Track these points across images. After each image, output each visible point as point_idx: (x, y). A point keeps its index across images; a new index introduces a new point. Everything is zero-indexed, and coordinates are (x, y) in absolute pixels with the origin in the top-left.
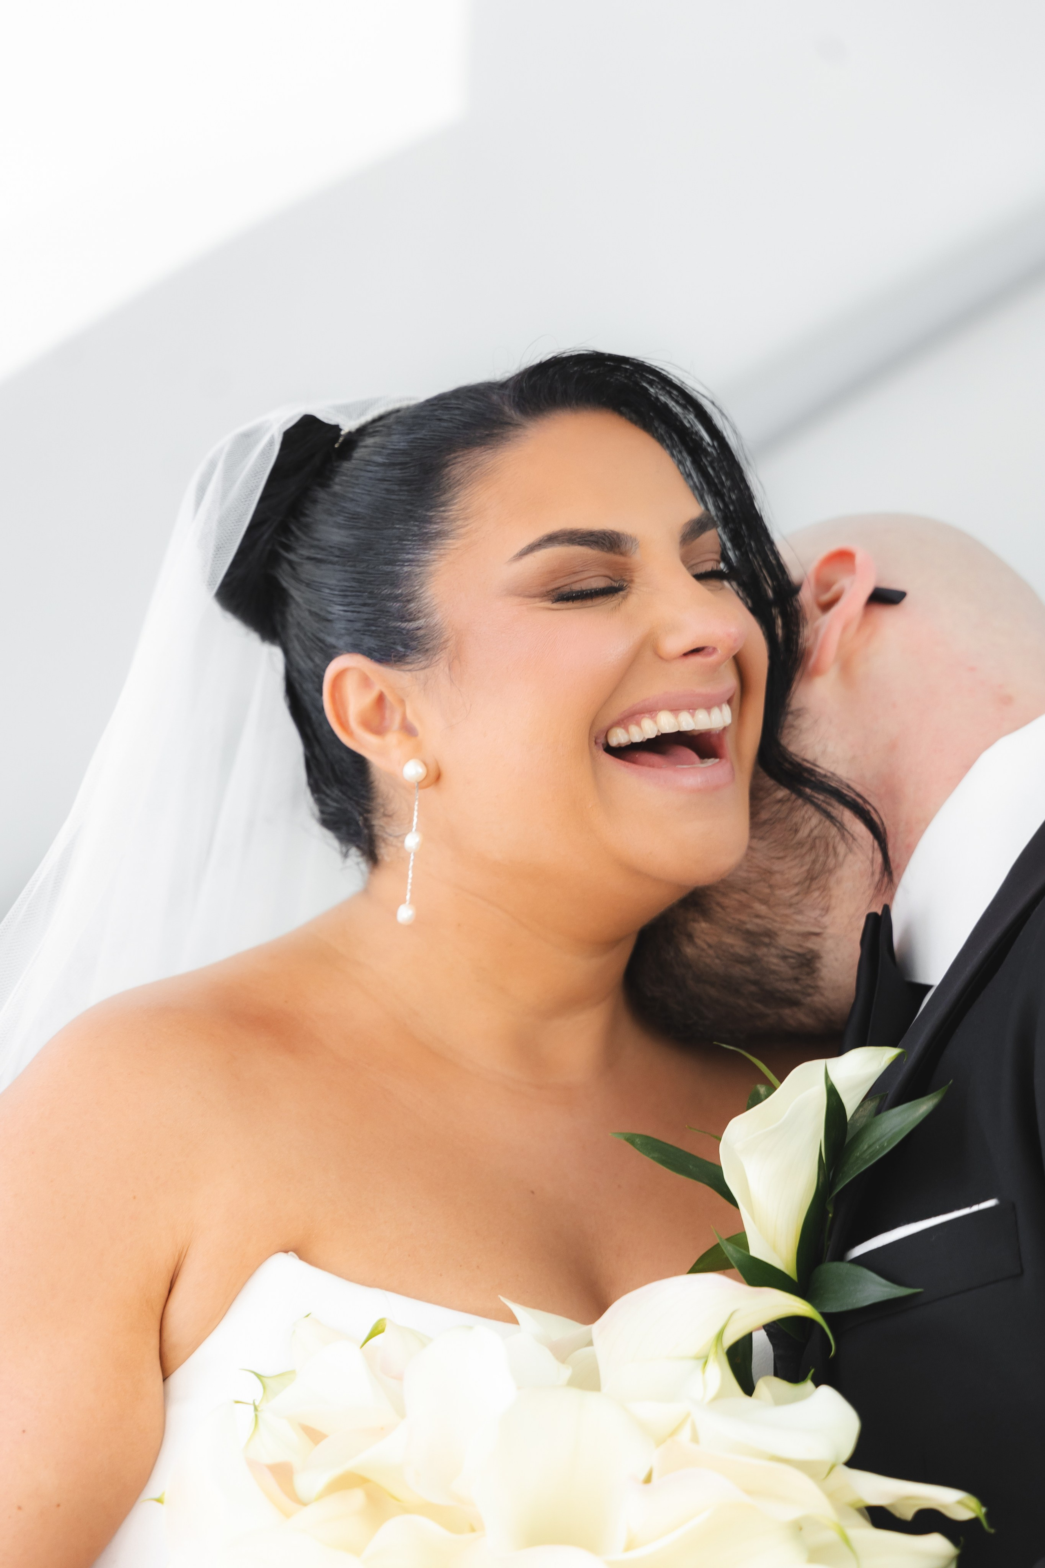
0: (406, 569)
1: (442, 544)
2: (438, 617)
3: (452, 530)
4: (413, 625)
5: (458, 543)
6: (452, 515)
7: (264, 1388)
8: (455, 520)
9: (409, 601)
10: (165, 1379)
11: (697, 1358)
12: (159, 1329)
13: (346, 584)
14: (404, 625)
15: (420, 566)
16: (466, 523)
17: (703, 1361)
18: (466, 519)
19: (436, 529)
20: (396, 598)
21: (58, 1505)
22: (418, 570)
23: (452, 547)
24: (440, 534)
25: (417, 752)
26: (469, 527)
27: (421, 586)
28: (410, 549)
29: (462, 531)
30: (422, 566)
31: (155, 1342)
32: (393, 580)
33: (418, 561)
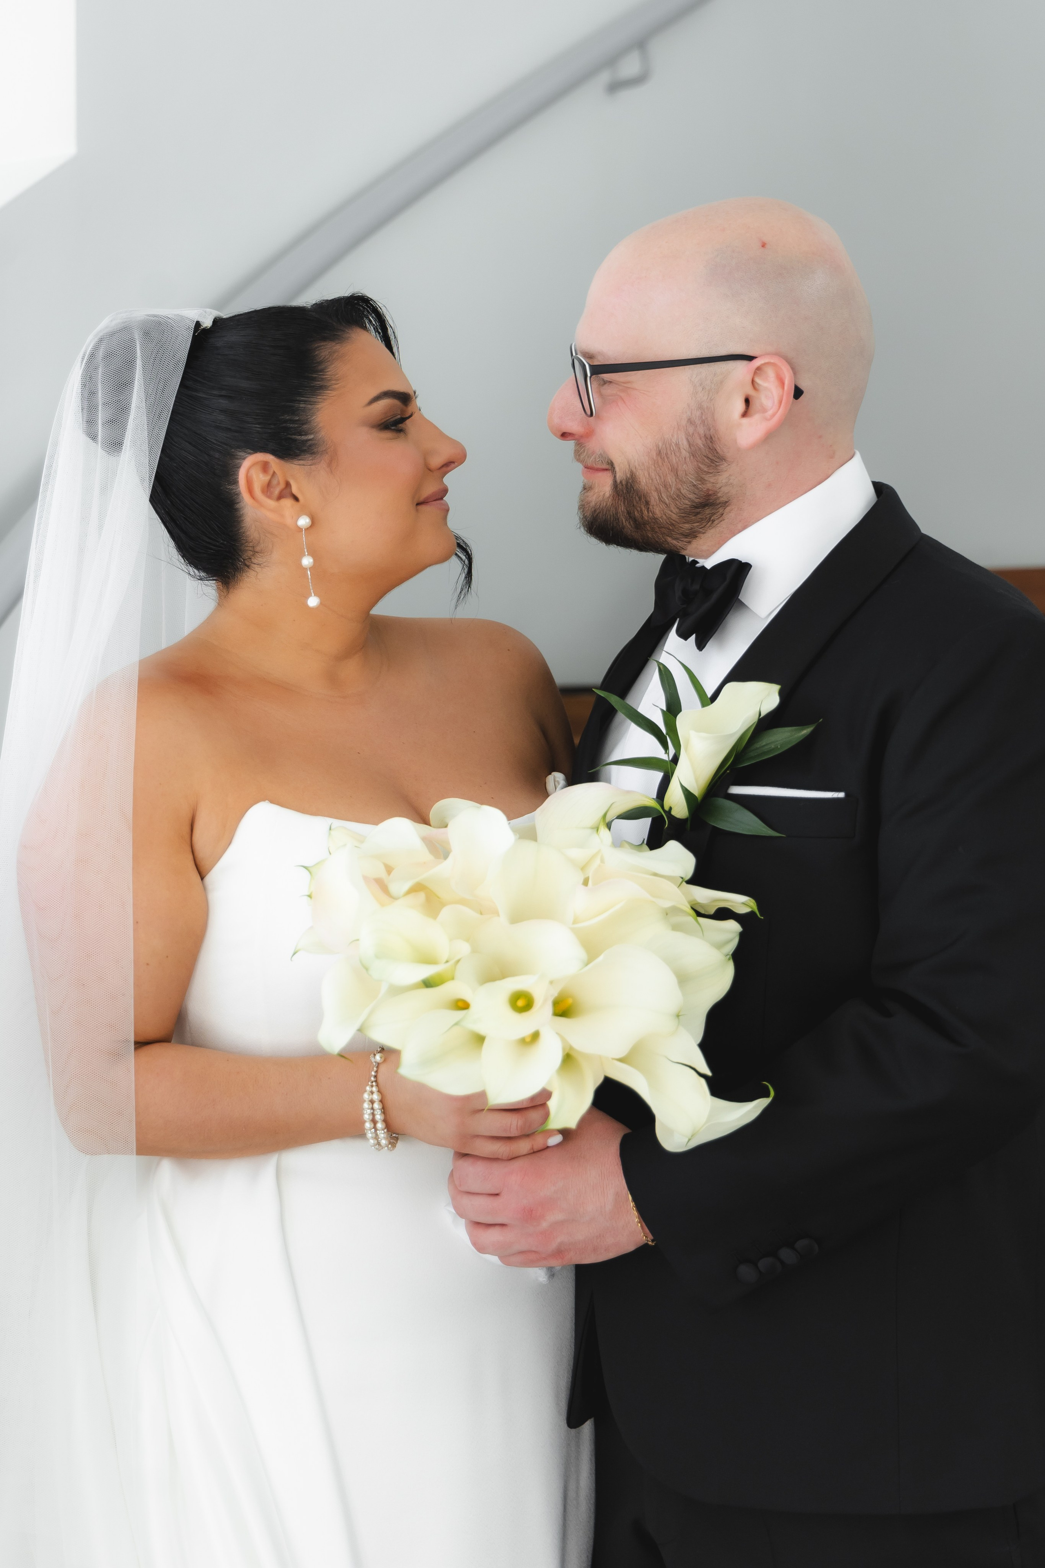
0: (301, 405)
1: (324, 393)
2: (322, 434)
3: (330, 386)
4: (304, 438)
5: (334, 393)
6: (328, 378)
7: (310, 873)
8: (329, 380)
9: (303, 424)
10: (202, 878)
11: (592, 828)
12: (191, 850)
13: (259, 411)
14: (298, 437)
15: (311, 405)
16: (337, 382)
17: (596, 830)
18: (338, 380)
19: (319, 384)
20: (294, 422)
21: (167, 957)
22: (309, 406)
23: (331, 395)
24: (322, 388)
25: (303, 511)
26: (339, 385)
27: (312, 416)
28: (304, 394)
29: (336, 386)
30: (314, 404)
31: (191, 857)
32: (294, 411)
33: (309, 401)
